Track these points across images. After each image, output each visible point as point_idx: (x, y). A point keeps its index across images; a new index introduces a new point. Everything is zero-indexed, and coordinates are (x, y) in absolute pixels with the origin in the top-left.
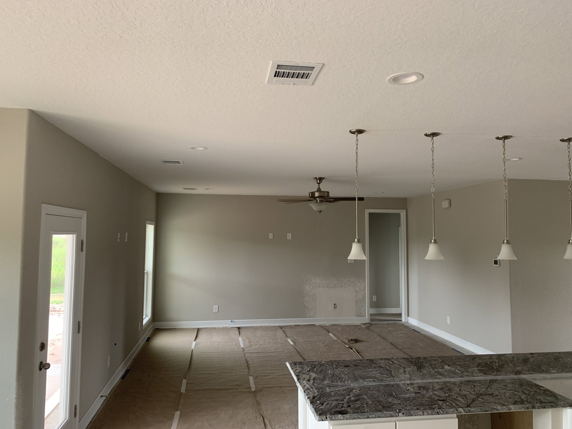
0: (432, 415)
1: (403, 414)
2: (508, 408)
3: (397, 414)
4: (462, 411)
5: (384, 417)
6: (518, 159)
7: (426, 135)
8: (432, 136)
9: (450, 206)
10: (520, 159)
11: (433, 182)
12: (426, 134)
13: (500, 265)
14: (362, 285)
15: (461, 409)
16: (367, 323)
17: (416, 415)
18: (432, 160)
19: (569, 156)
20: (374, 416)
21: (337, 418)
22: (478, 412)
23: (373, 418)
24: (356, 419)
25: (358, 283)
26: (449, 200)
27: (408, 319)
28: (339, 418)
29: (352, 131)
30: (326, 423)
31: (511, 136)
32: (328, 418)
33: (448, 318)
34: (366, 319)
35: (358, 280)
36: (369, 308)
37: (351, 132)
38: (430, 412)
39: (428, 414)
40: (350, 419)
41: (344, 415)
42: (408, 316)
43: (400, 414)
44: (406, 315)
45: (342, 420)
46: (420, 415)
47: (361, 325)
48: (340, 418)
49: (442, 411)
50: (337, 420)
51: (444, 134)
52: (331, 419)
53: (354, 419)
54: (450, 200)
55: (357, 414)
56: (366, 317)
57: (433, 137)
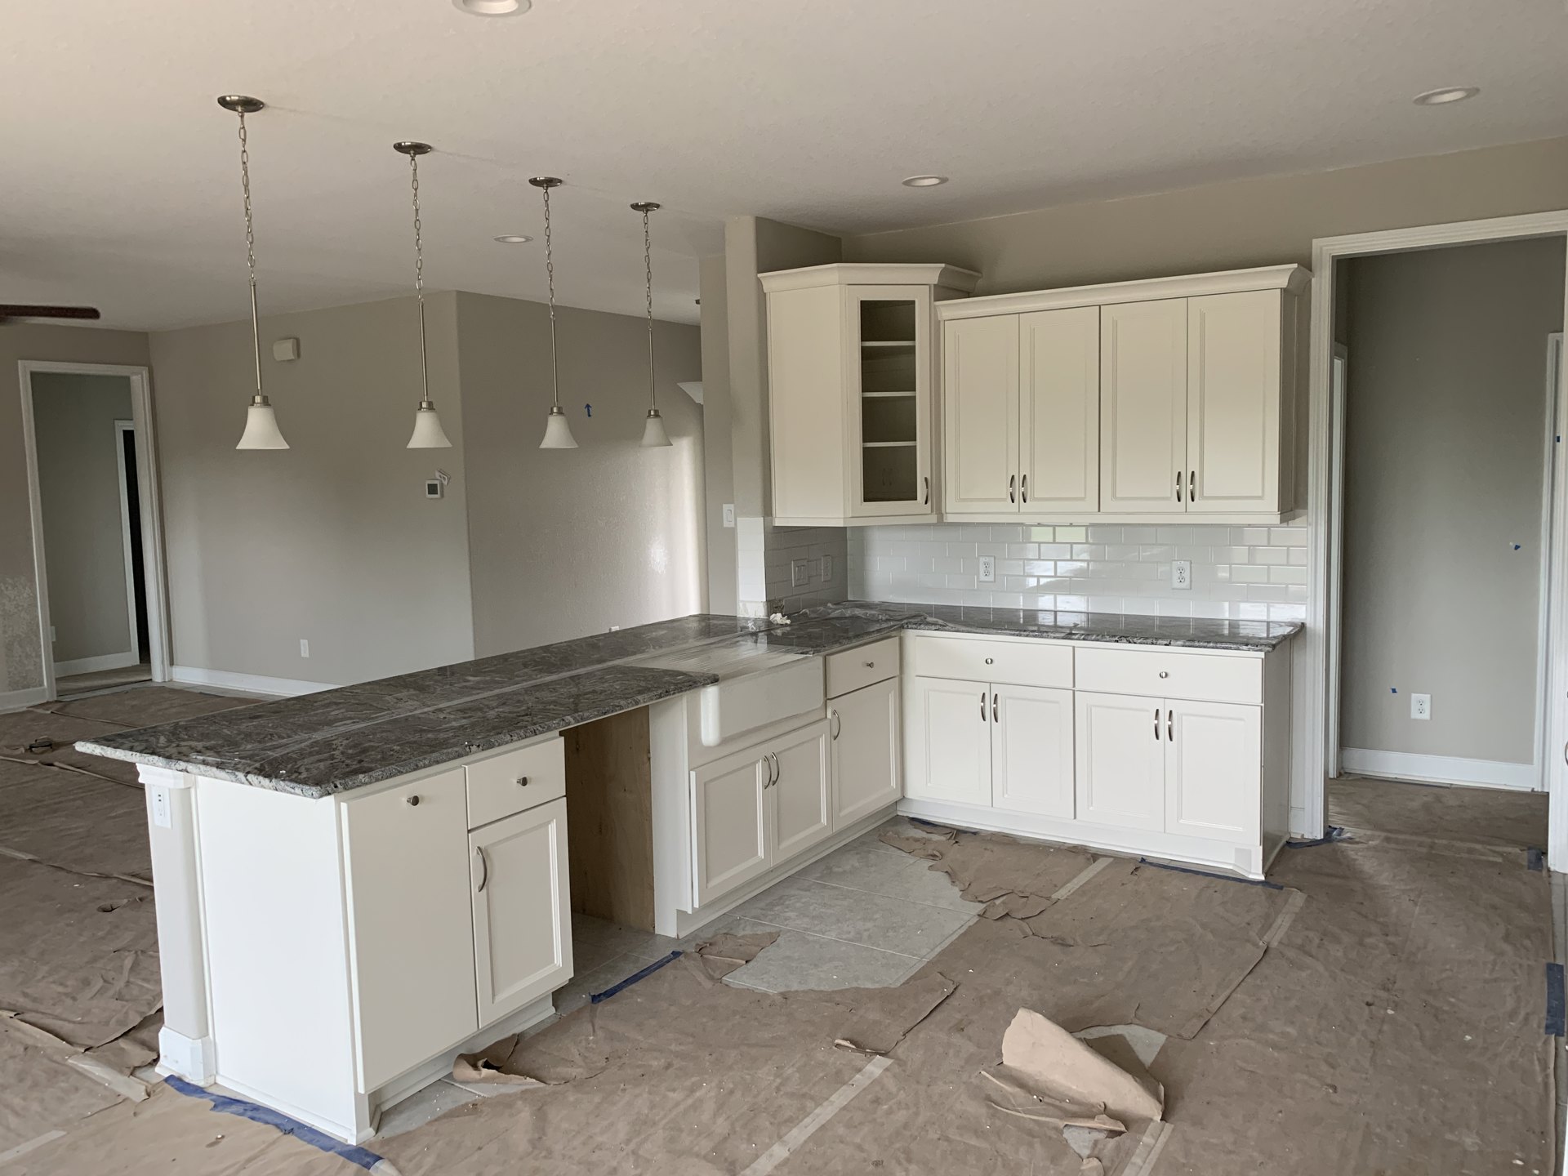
0: (526, 737)
1: (478, 746)
2: (634, 700)
3: (467, 749)
4: (572, 720)
5: (445, 761)
6: (523, 240)
7: (399, 147)
8: (412, 152)
9: (299, 355)
10: (527, 240)
11: (419, 266)
12: (400, 144)
13: (442, 496)
14: (25, 595)
15: (569, 717)
16: (48, 703)
17: (499, 745)
18: (415, 212)
19: (647, 240)
20: (427, 762)
21: (357, 782)
22: (594, 717)
23: (425, 766)
24: (395, 775)
25: (10, 588)
26: (295, 341)
27: (171, 673)
28: (361, 782)
29: (228, 99)
30: (330, 799)
31: (560, 181)
32: (339, 785)
33: (304, 643)
34: (46, 689)
35: (10, 581)
36: (52, 660)
37: (223, 102)
38: (522, 733)
39: (521, 738)
40: (382, 779)
41: (370, 773)
42: (172, 663)
43: (474, 748)
44: (167, 662)
45: (367, 784)
46: (507, 743)
47: (30, 709)
48: (363, 780)
49: (540, 726)
50: (358, 786)
51: (438, 151)
52: (346, 789)
53: (391, 776)
54: (298, 341)
55: (394, 766)
56: (41, 684)
57: (415, 154)
